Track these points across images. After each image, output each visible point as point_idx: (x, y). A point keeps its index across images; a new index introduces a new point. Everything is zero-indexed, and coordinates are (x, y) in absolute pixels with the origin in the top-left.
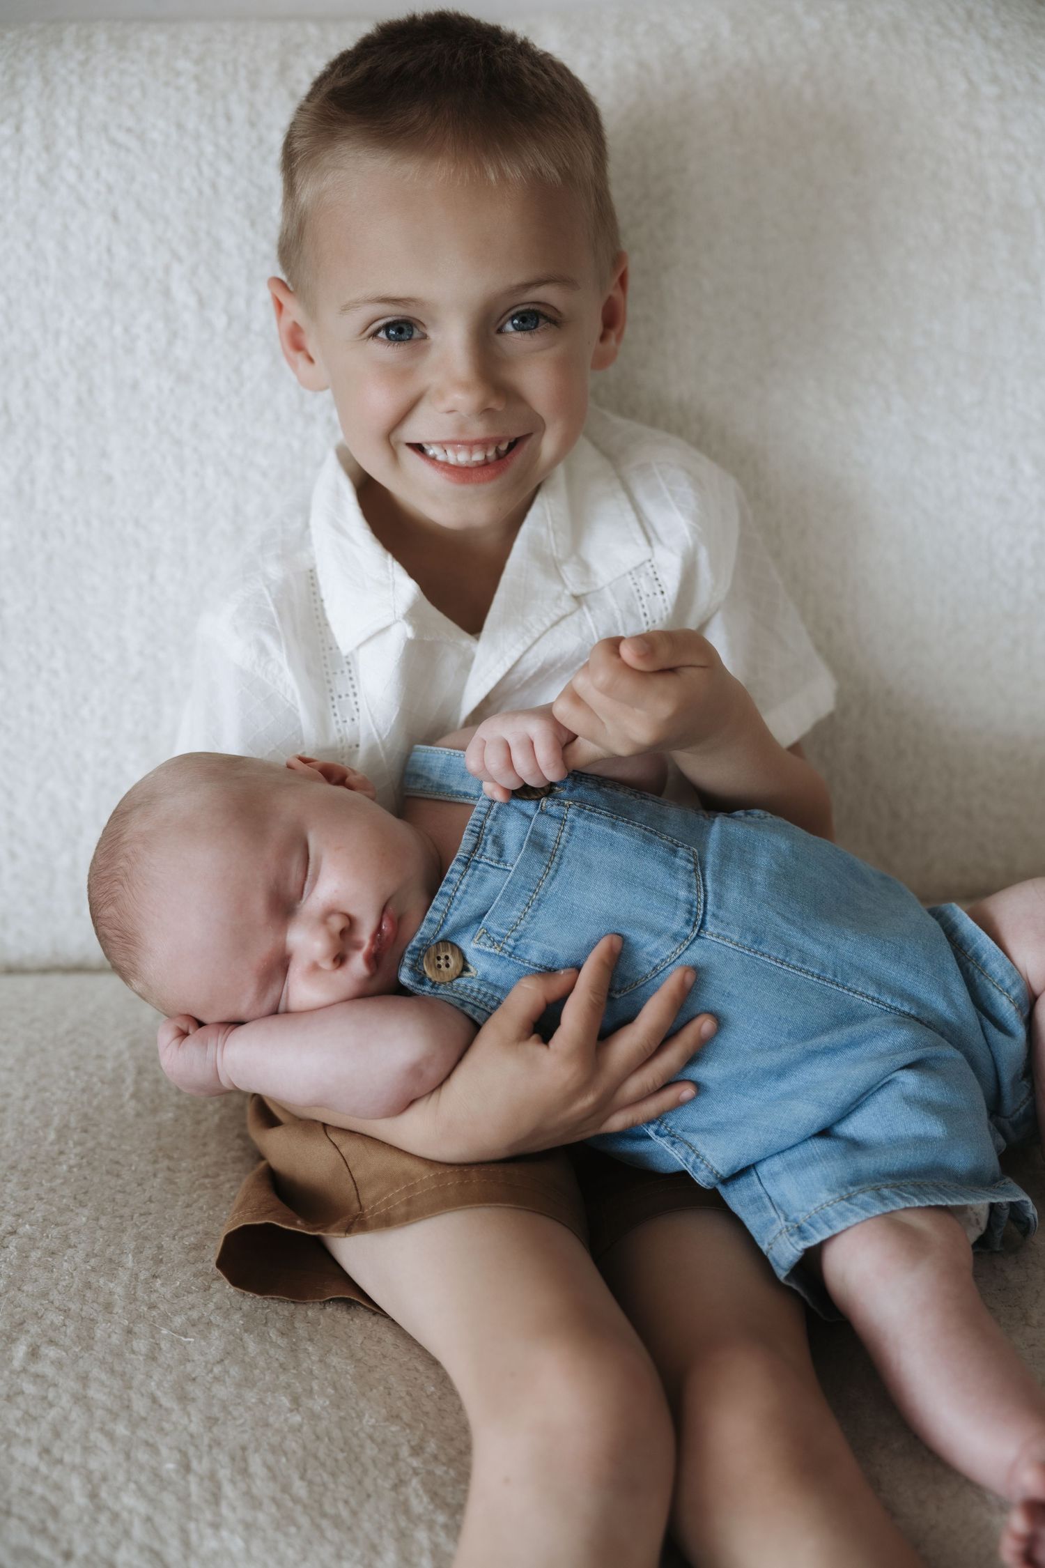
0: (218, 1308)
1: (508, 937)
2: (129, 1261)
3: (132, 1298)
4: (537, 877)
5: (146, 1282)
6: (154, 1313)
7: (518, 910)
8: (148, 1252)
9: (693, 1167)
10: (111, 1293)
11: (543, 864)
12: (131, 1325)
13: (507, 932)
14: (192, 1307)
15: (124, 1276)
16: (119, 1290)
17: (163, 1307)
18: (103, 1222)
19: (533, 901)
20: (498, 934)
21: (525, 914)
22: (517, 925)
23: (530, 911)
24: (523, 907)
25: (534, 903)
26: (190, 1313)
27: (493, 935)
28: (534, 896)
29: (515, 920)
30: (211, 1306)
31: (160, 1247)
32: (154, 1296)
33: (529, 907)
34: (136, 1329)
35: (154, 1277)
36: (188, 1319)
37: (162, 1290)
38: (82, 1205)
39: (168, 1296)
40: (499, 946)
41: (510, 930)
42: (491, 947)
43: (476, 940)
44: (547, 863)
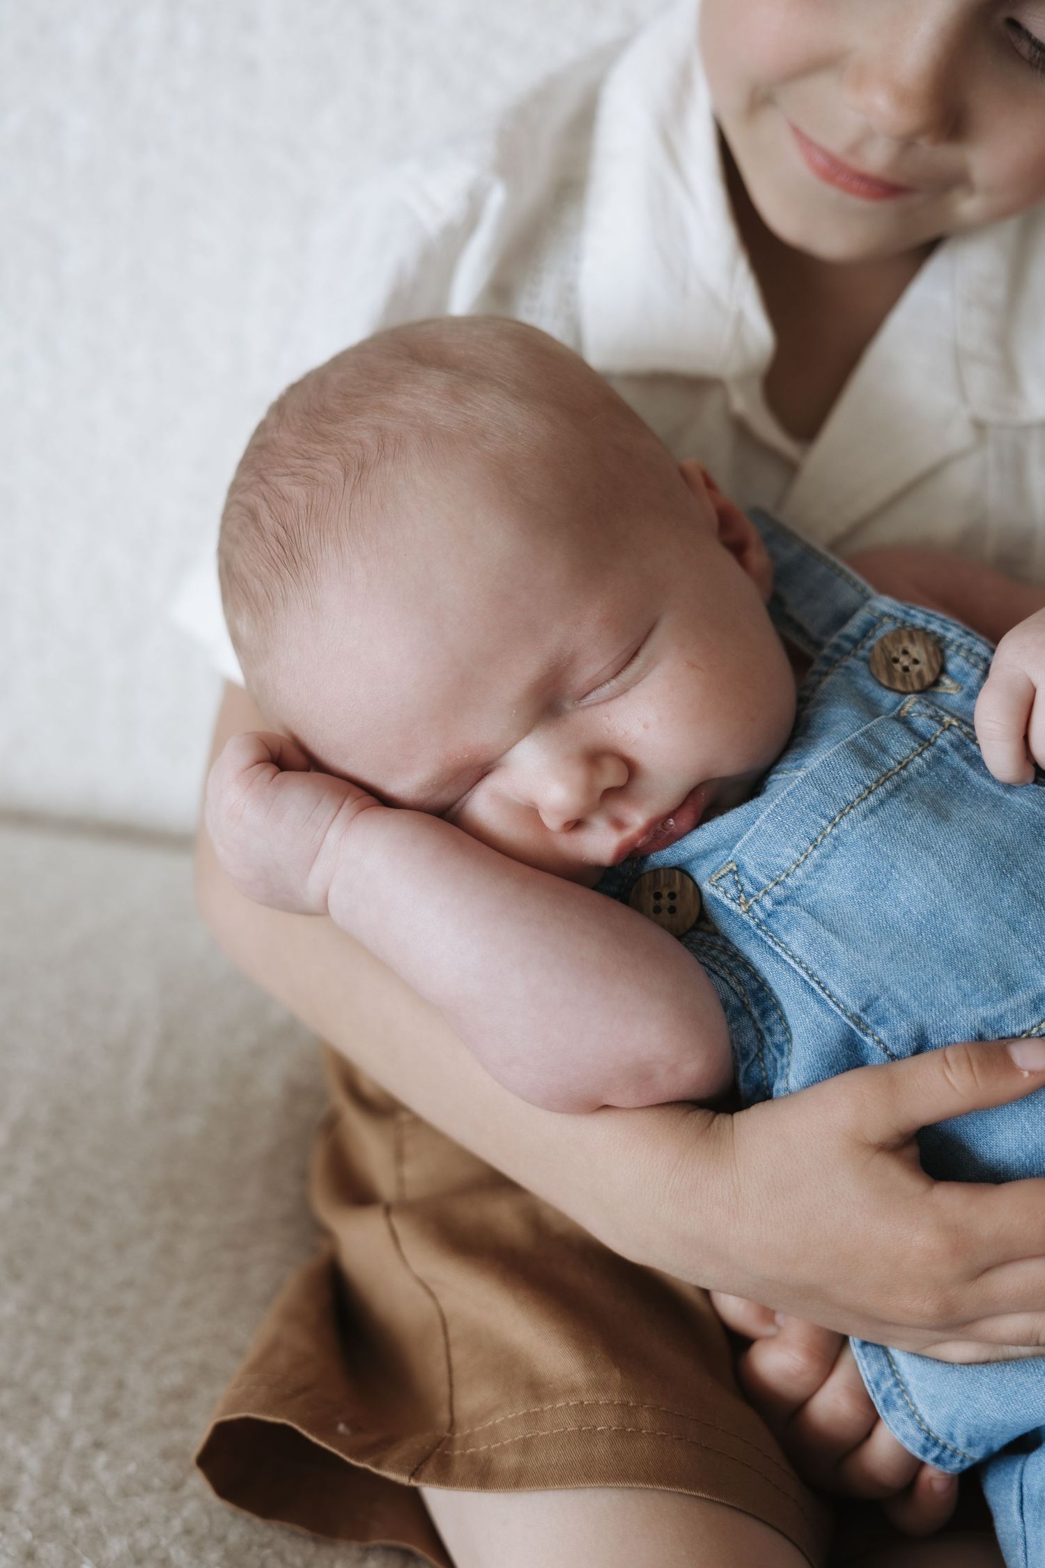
0: (188, 1531)
1: (766, 893)
2: (64, 1405)
3: (50, 1487)
4: (844, 798)
5: (83, 1455)
6: (80, 1523)
7: (796, 847)
8: (100, 1393)
9: (885, 1401)
10: (19, 1468)
11: (862, 782)
12: (36, 1543)
13: (766, 882)
14: (145, 1522)
15: (48, 1433)
16: (34, 1464)
17: (98, 1513)
18: (42, 1318)
19: (824, 837)
20: (752, 881)
21: (806, 857)
22: (788, 875)
23: (816, 853)
24: (805, 844)
25: (825, 842)
26: (138, 1534)
27: (744, 880)
28: (829, 830)
29: (787, 865)
30: (177, 1525)
31: (120, 1385)
32: (88, 1487)
33: (815, 847)
34: (42, 1553)
35: (98, 1445)
36: (132, 1548)
37: (104, 1477)
38: (16, 1277)
39: (111, 1491)
40: (747, 902)
41: (772, 880)
42: (733, 900)
43: (715, 878)
44: (868, 783)
